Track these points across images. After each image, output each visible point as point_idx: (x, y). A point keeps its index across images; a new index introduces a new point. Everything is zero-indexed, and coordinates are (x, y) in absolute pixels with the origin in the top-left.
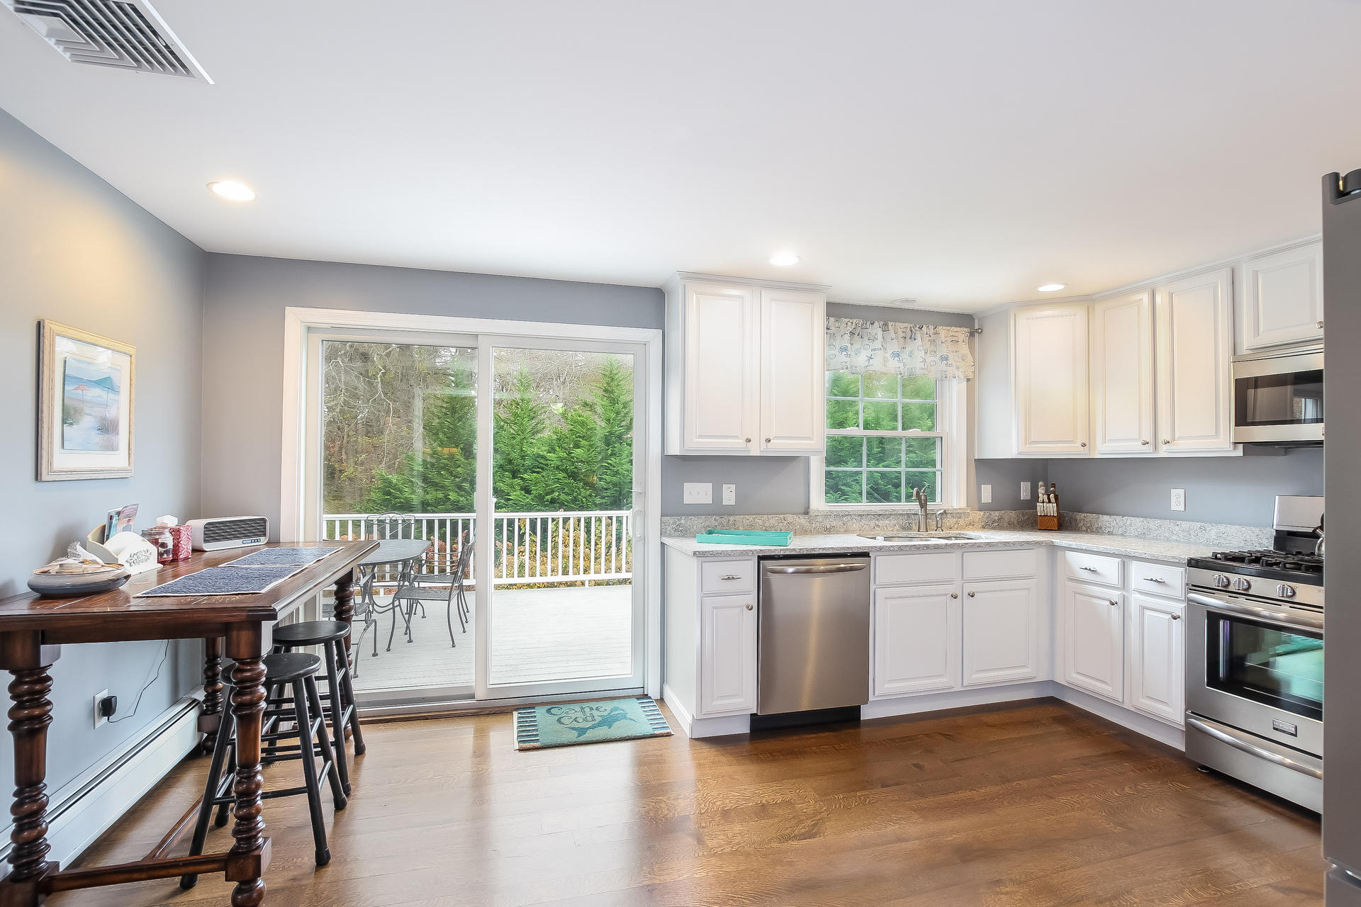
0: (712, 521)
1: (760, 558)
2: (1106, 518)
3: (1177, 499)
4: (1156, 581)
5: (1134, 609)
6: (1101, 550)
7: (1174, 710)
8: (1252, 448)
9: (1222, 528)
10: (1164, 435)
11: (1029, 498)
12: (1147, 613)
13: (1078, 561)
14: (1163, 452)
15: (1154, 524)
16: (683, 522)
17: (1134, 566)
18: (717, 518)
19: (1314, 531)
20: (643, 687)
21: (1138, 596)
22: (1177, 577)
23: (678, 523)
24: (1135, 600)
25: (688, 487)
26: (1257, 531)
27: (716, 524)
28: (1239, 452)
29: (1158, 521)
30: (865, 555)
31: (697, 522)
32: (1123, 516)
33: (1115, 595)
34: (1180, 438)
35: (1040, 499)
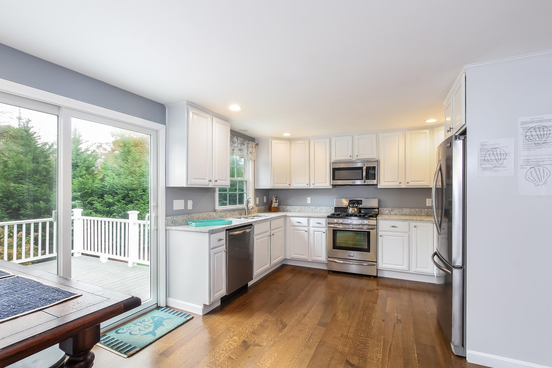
0: (185, 217)
1: (227, 230)
2: (289, 207)
3: (309, 200)
4: (319, 223)
5: (311, 232)
6: (302, 216)
7: (323, 258)
8: (334, 186)
9: (321, 207)
10: (312, 182)
11: (266, 202)
12: (315, 232)
13: (295, 220)
14: (312, 187)
15: (303, 207)
16: (175, 219)
17: (312, 220)
18: (187, 216)
19: (347, 207)
20: (157, 303)
21: (312, 228)
22: (323, 221)
23: (173, 219)
24: (312, 229)
25: (175, 202)
26: (329, 207)
27: (187, 218)
28: (331, 187)
29: (304, 207)
30: (251, 225)
31: (180, 218)
32: (294, 206)
33: (306, 229)
34: (316, 183)
35: (274, 202)
